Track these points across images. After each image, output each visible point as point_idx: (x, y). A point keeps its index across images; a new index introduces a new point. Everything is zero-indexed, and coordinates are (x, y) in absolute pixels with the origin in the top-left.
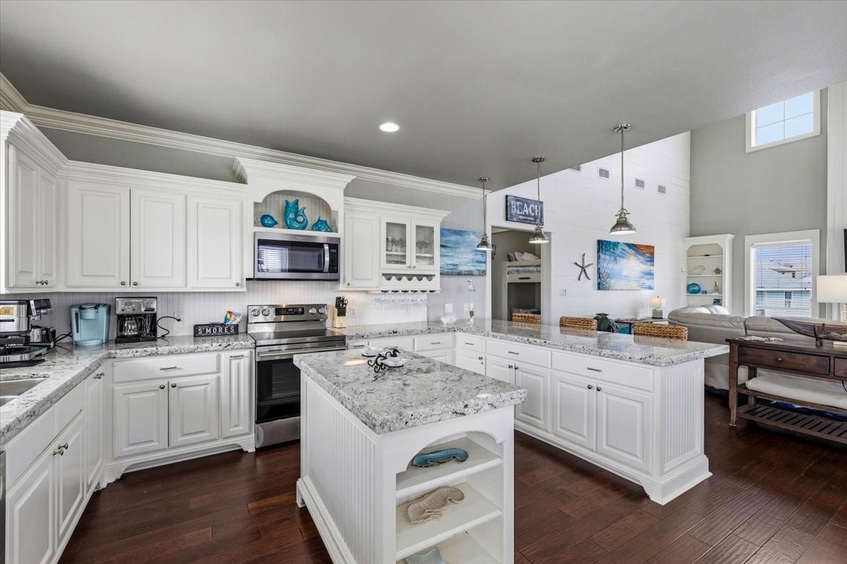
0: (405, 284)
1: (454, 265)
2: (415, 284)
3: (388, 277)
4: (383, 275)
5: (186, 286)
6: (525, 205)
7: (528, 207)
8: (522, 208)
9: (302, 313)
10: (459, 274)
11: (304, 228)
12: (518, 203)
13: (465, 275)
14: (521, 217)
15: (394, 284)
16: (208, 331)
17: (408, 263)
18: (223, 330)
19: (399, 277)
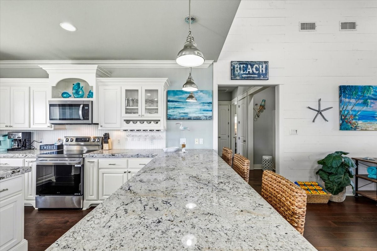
0: (138, 126)
1: (185, 113)
2: (146, 126)
3: (128, 121)
4: (125, 120)
5: (30, 127)
6: (249, 66)
7: (252, 67)
8: (245, 69)
9: (88, 141)
10: (189, 119)
11: (82, 97)
12: (242, 66)
13: (194, 119)
14: (244, 76)
15: (131, 126)
16: (45, 148)
17: (140, 113)
18: (51, 148)
19: (135, 121)
